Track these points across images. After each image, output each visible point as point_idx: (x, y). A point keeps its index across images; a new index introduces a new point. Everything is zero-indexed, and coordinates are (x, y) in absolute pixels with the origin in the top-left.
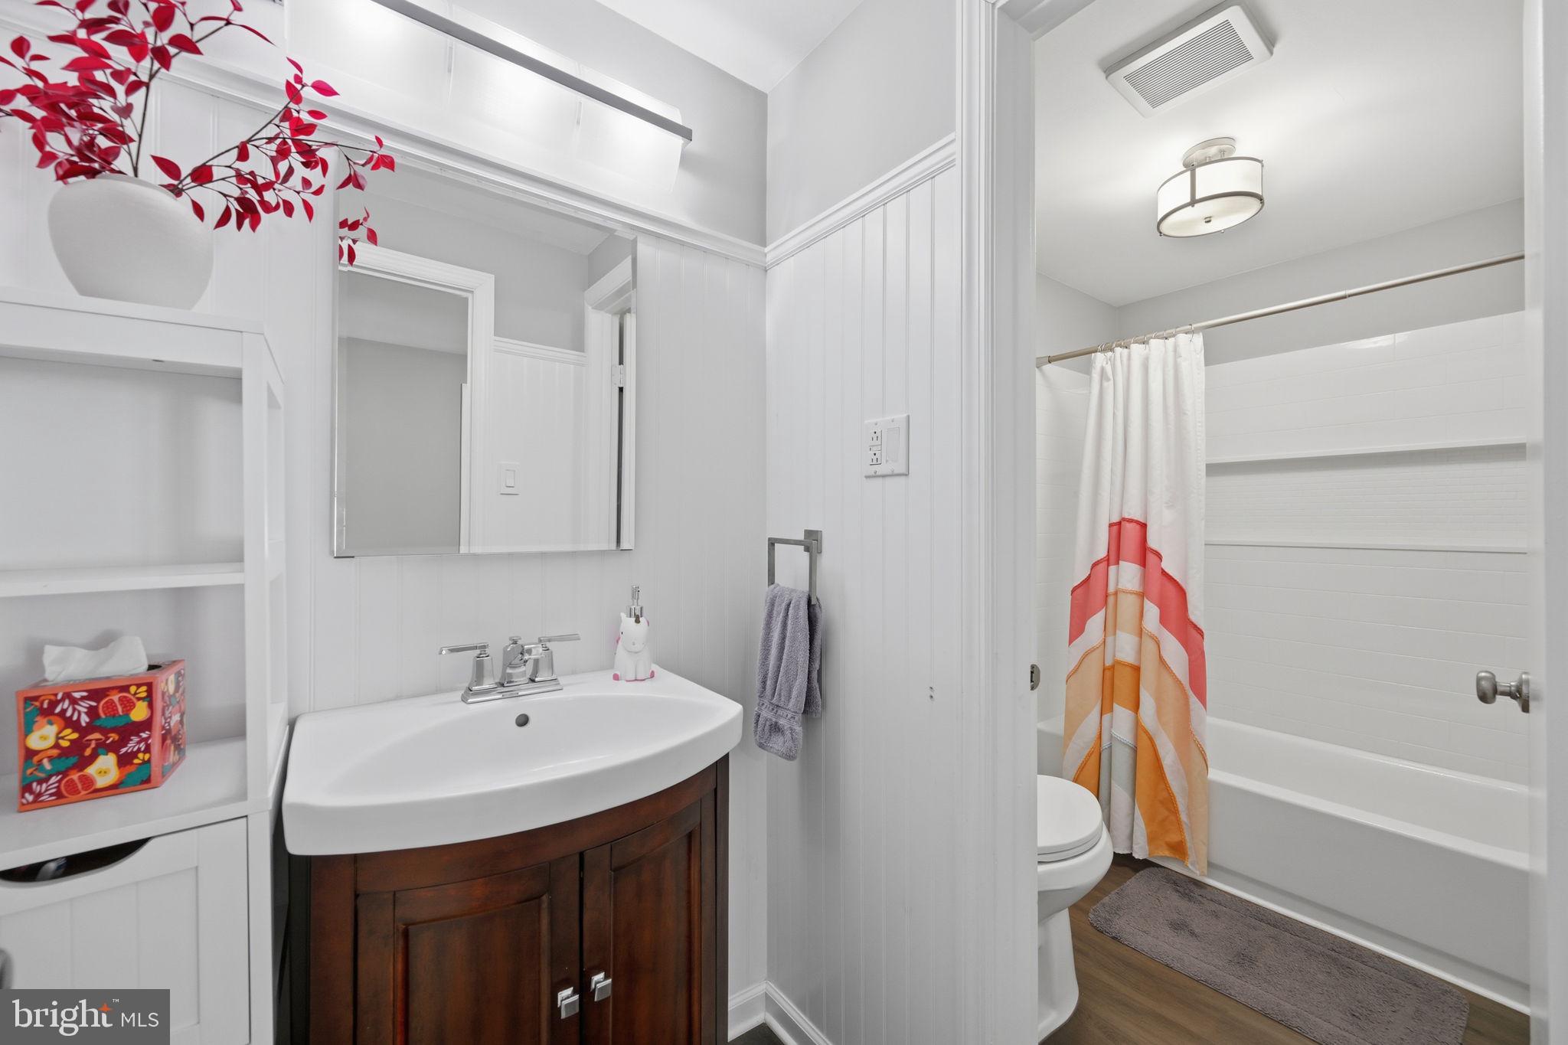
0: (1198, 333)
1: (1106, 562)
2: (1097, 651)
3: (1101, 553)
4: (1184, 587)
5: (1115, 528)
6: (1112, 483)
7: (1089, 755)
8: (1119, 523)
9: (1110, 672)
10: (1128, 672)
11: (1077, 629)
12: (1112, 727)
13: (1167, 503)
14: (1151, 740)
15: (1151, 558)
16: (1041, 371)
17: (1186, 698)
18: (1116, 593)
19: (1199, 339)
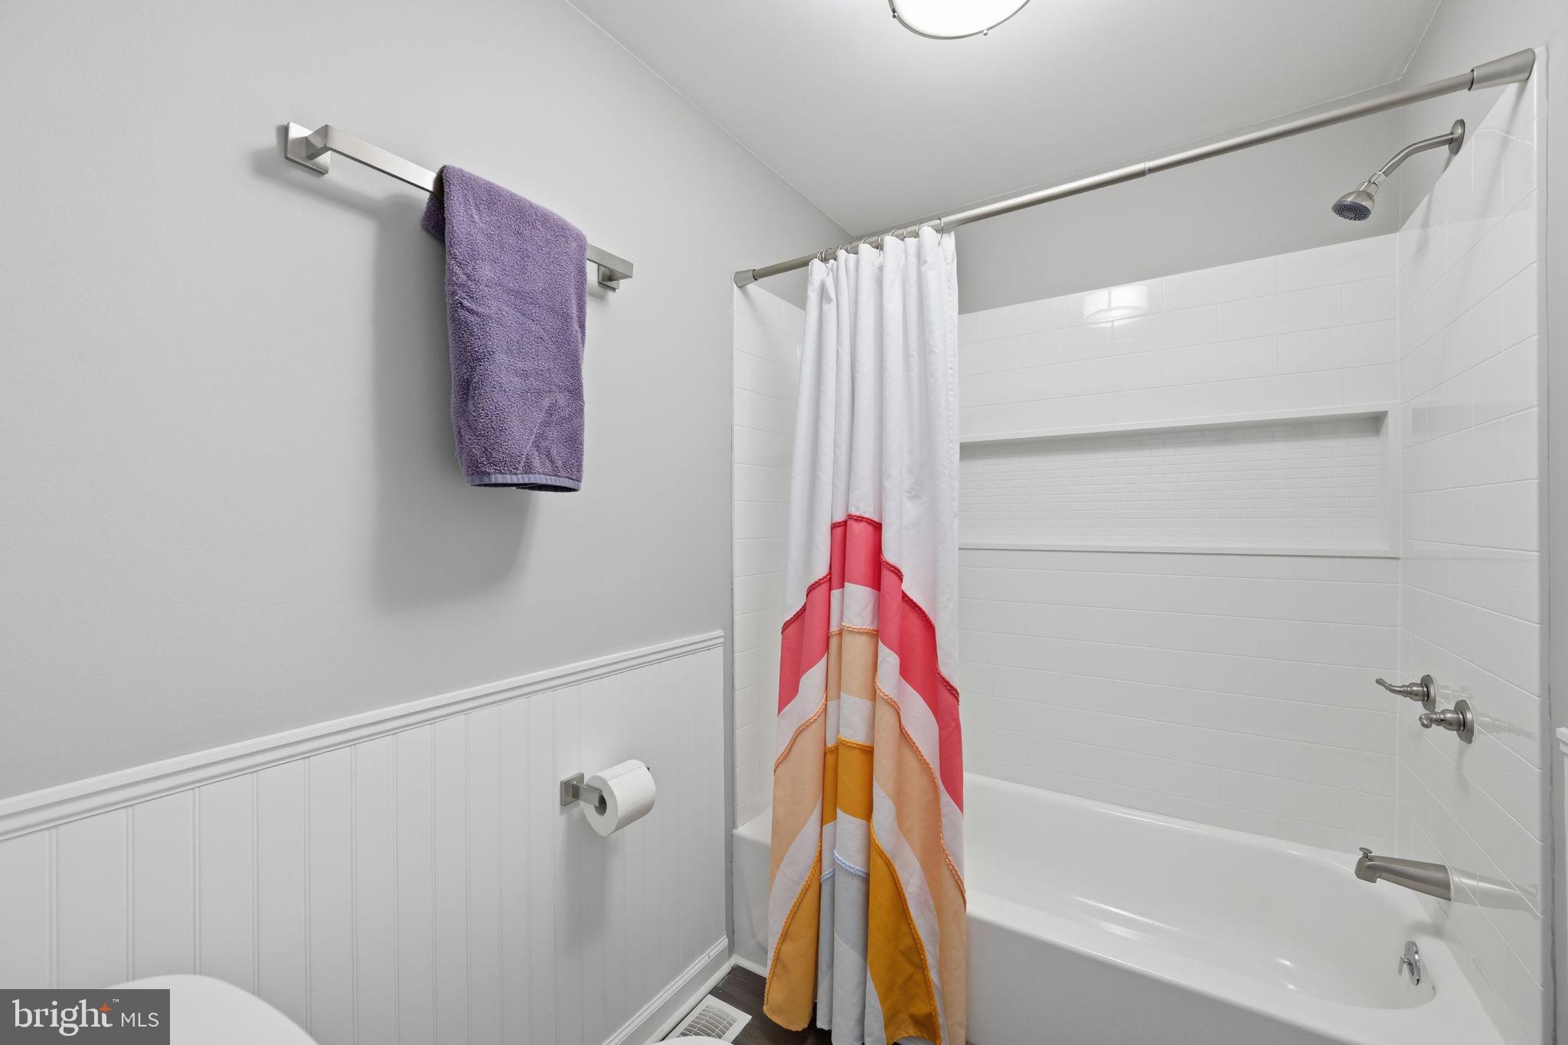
0: (949, 232)
1: (827, 584)
2: (814, 727)
3: (821, 570)
4: (932, 619)
5: (839, 530)
6: (835, 461)
7: (806, 890)
8: (845, 524)
9: (831, 756)
10: (857, 755)
11: (789, 691)
12: (834, 846)
13: (909, 492)
14: (889, 864)
15: (887, 577)
16: (745, 293)
17: (936, 799)
18: (840, 633)
19: (949, 241)
